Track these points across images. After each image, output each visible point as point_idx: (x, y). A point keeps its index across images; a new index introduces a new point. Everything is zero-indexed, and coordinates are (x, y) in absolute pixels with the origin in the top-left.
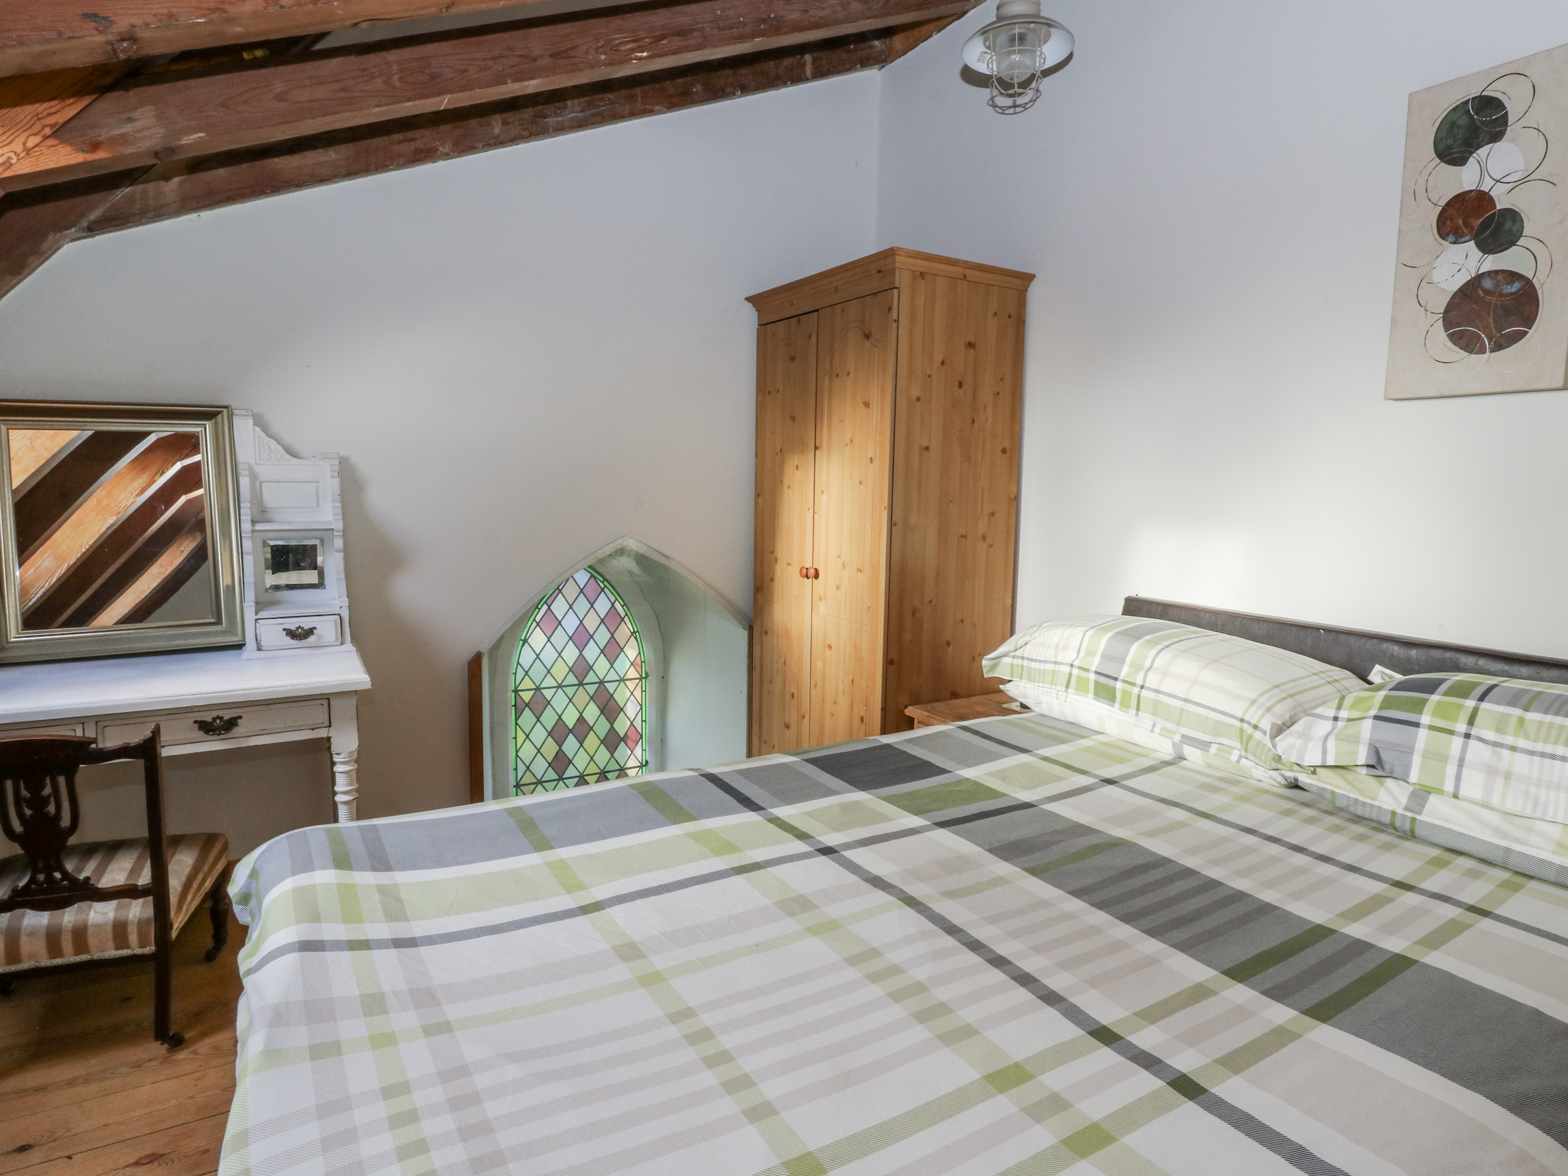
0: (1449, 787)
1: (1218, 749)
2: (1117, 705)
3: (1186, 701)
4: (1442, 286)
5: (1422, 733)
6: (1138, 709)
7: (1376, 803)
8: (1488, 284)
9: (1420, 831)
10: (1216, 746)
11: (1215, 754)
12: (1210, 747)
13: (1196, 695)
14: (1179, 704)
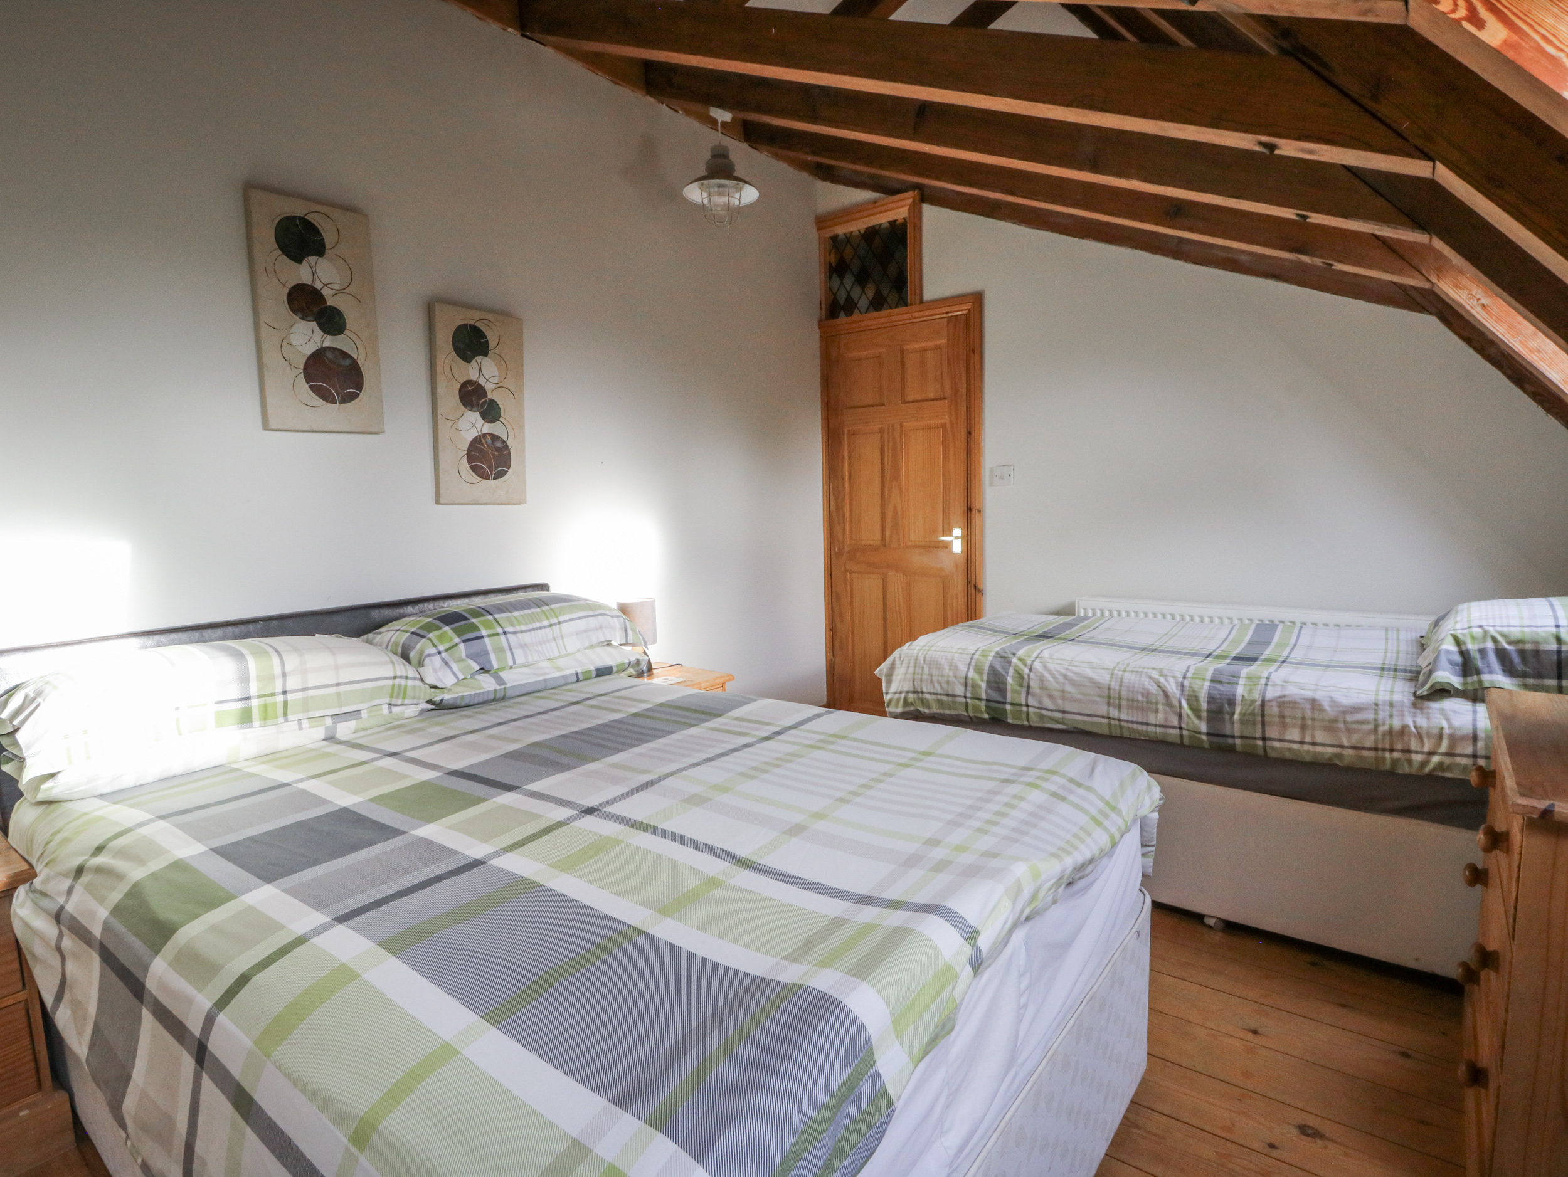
0: (510, 663)
1: (368, 712)
2: (256, 723)
3: (338, 685)
4: (300, 349)
5: (487, 640)
6: (285, 714)
7: (486, 690)
8: (330, 355)
9: (509, 694)
10: (365, 711)
11: (368, 717)
12: (360, 714)
13: (344, 676)
14: (333, 690)
